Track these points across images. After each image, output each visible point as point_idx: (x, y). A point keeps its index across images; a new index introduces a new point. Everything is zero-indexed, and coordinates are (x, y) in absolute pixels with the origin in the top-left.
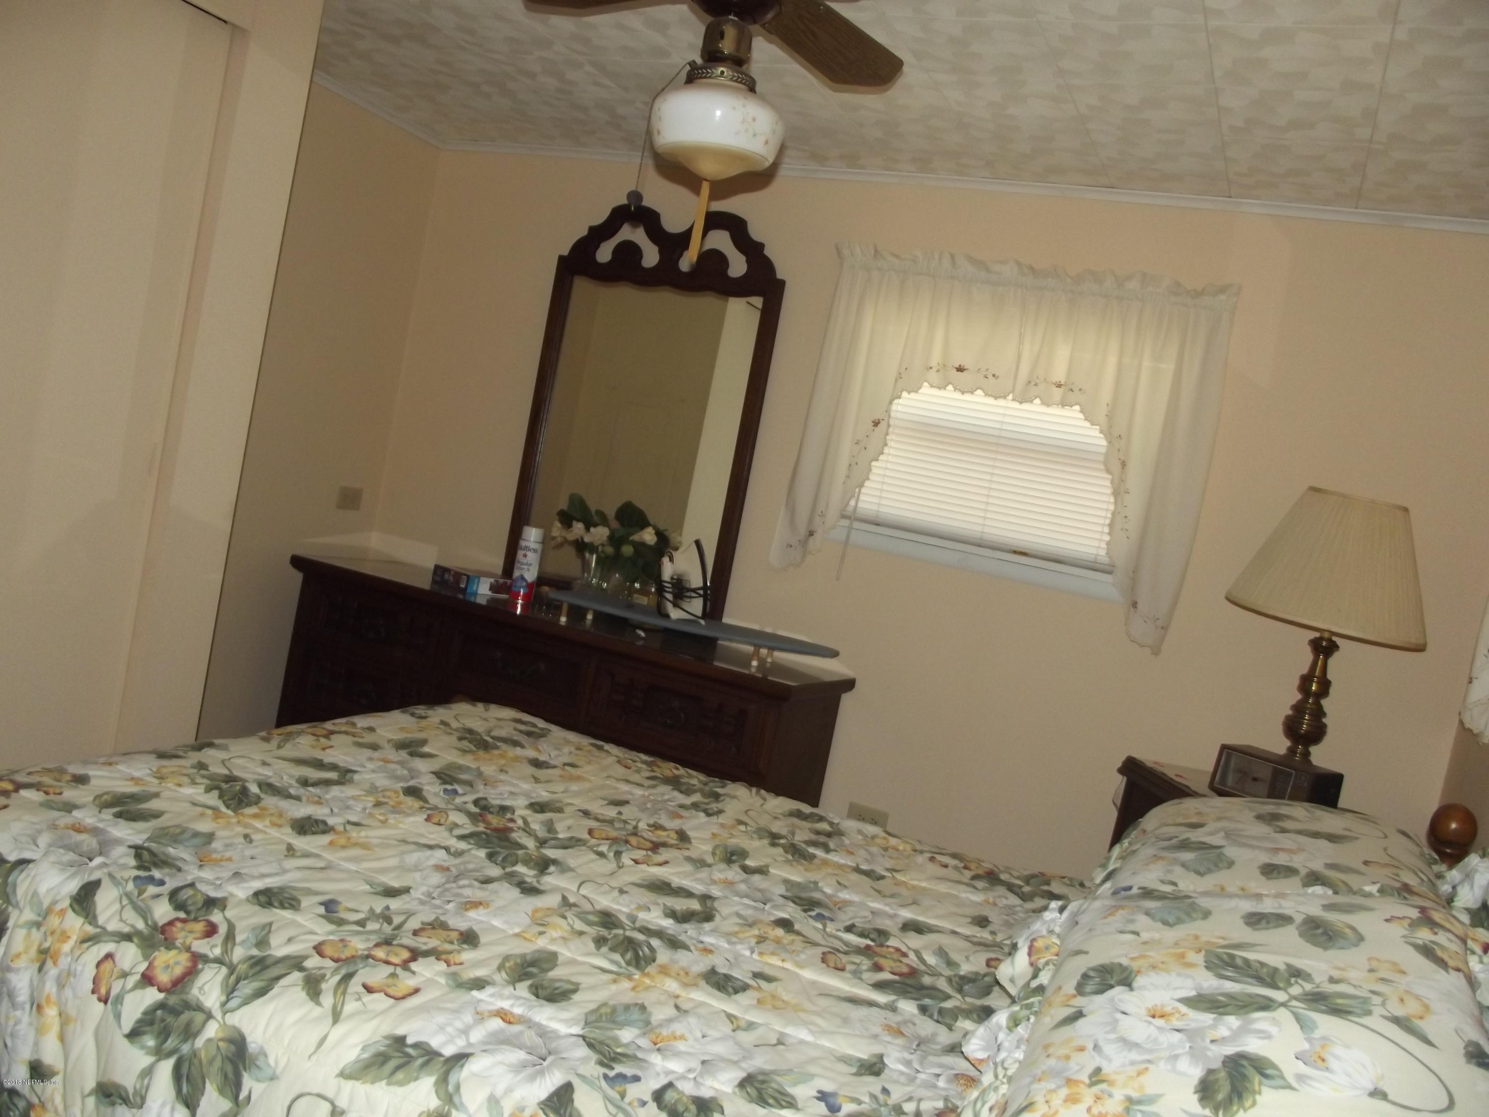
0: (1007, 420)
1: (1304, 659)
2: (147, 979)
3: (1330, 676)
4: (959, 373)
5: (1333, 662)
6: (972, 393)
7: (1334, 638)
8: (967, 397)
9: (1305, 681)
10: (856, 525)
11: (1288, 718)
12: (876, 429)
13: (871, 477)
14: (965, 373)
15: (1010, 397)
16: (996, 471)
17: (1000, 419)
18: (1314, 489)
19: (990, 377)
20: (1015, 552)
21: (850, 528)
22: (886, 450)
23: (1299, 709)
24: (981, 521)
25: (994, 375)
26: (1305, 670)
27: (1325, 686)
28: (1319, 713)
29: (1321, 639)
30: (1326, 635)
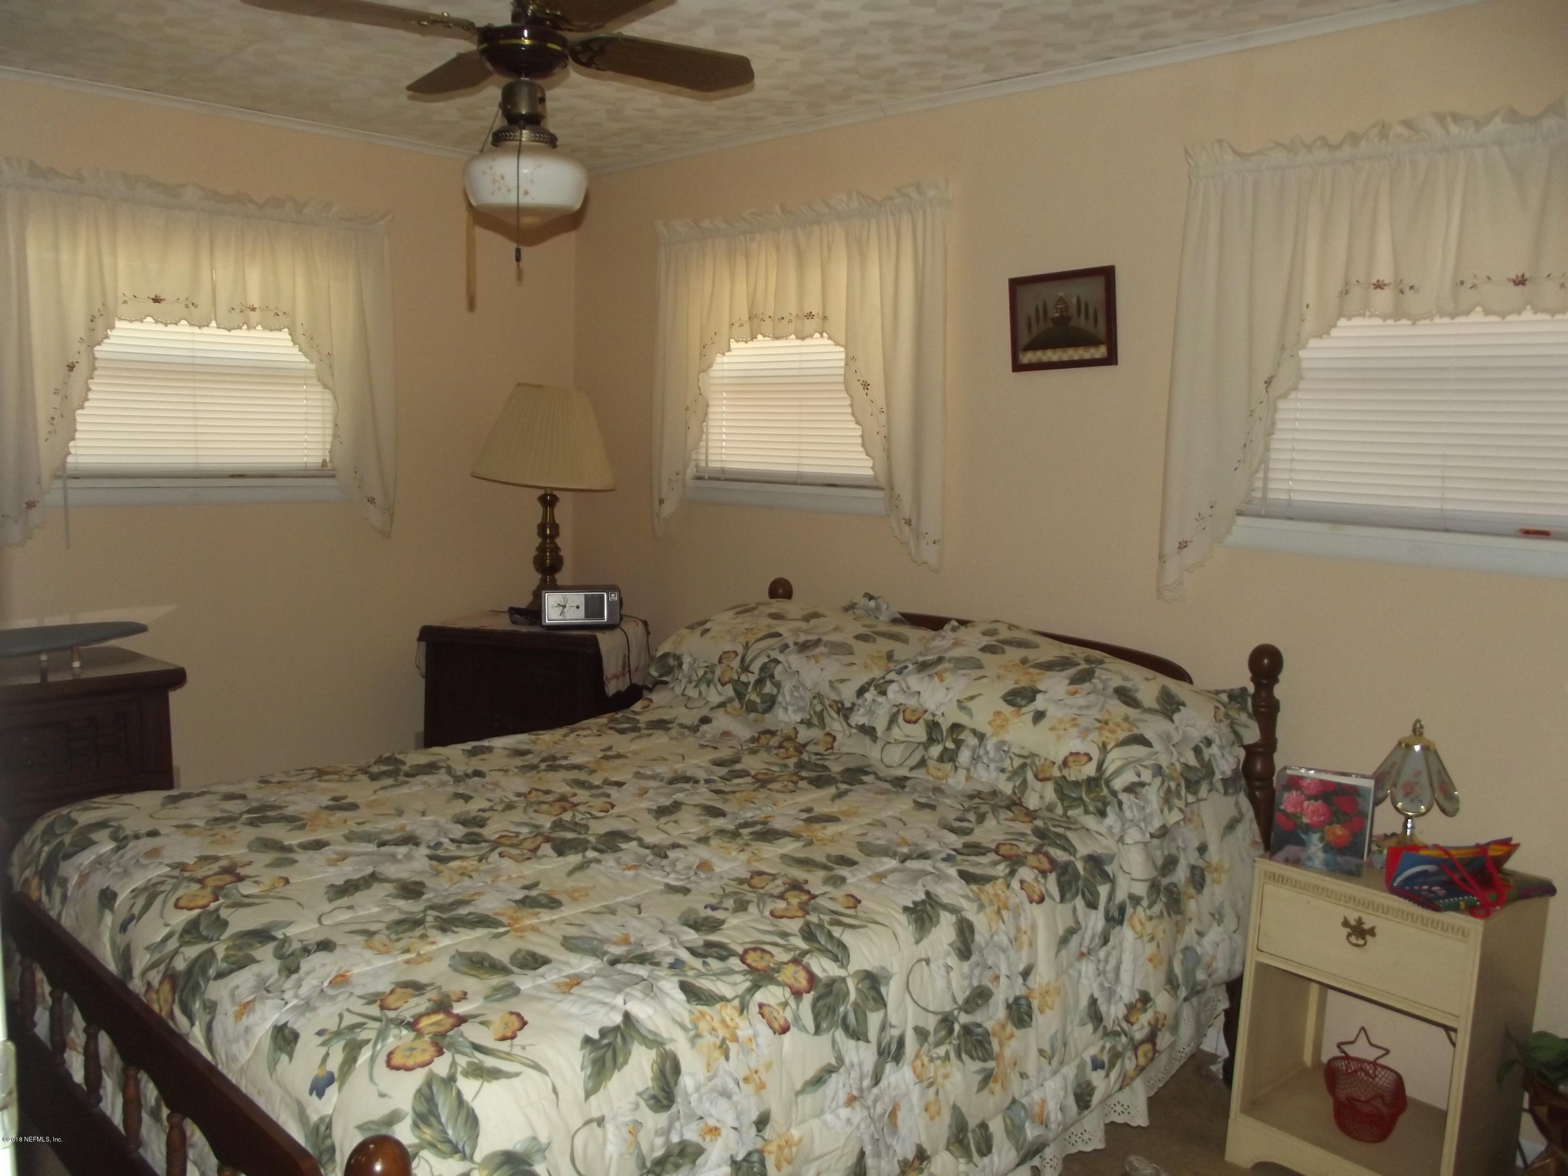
0: (197, 346)
1: (538, 511)
2: (797, 994)
3: (557, 521)
4: (157, 304)
5: (557, 510)
6: (176, 324)
7: (555, 493)
8: (171, 328)
9: (542, 528)
10: (71, 483)
11: (536, 558)
12: (72, 374)
13: (79, 427)
14: (162, 304)
15: (213, 324)
16: (198, 400)
17: (190, 346)
18: (519, 384)
19: (190, 305)
20: (233, 476)
21: (65, 489)
22: (90, 395)
23: (541, 549)
24: (192, 452)
25: (193, 304)
26: (539, 521)
27: (555, 527)
28: (556, 549)
29: (545, 495)
30: (549, 492)
